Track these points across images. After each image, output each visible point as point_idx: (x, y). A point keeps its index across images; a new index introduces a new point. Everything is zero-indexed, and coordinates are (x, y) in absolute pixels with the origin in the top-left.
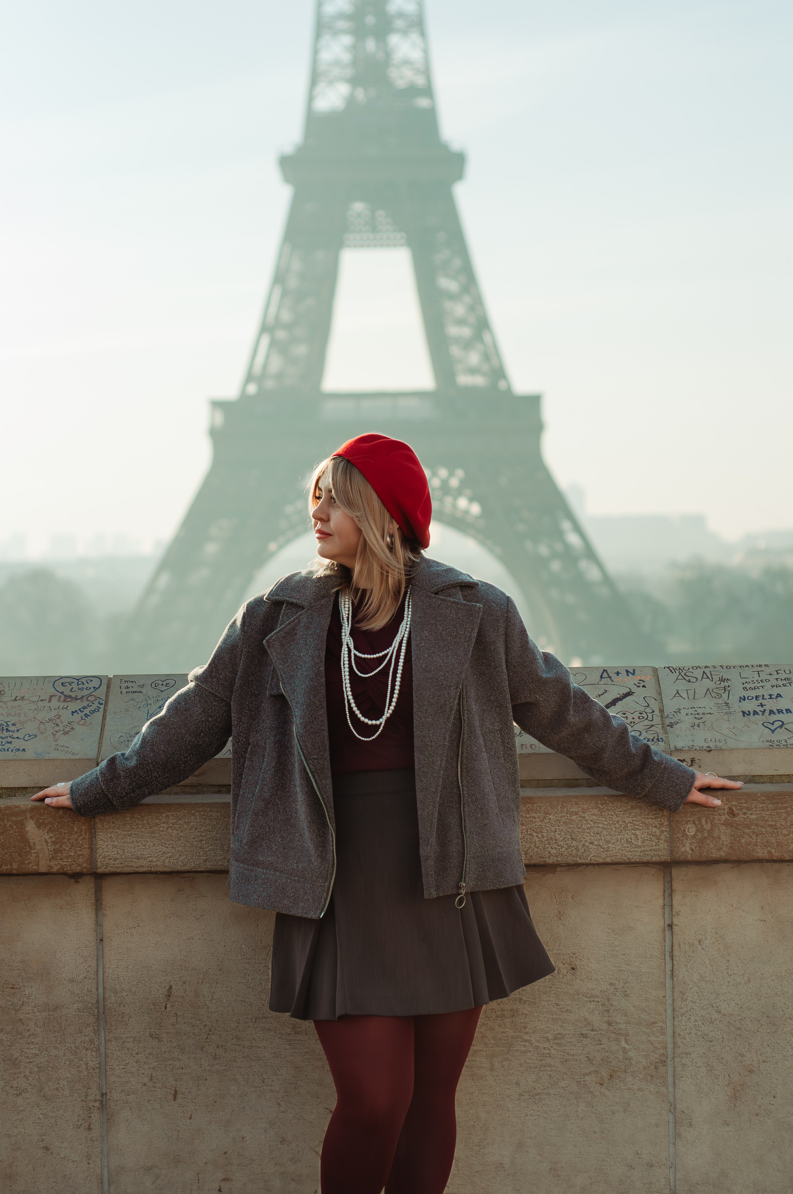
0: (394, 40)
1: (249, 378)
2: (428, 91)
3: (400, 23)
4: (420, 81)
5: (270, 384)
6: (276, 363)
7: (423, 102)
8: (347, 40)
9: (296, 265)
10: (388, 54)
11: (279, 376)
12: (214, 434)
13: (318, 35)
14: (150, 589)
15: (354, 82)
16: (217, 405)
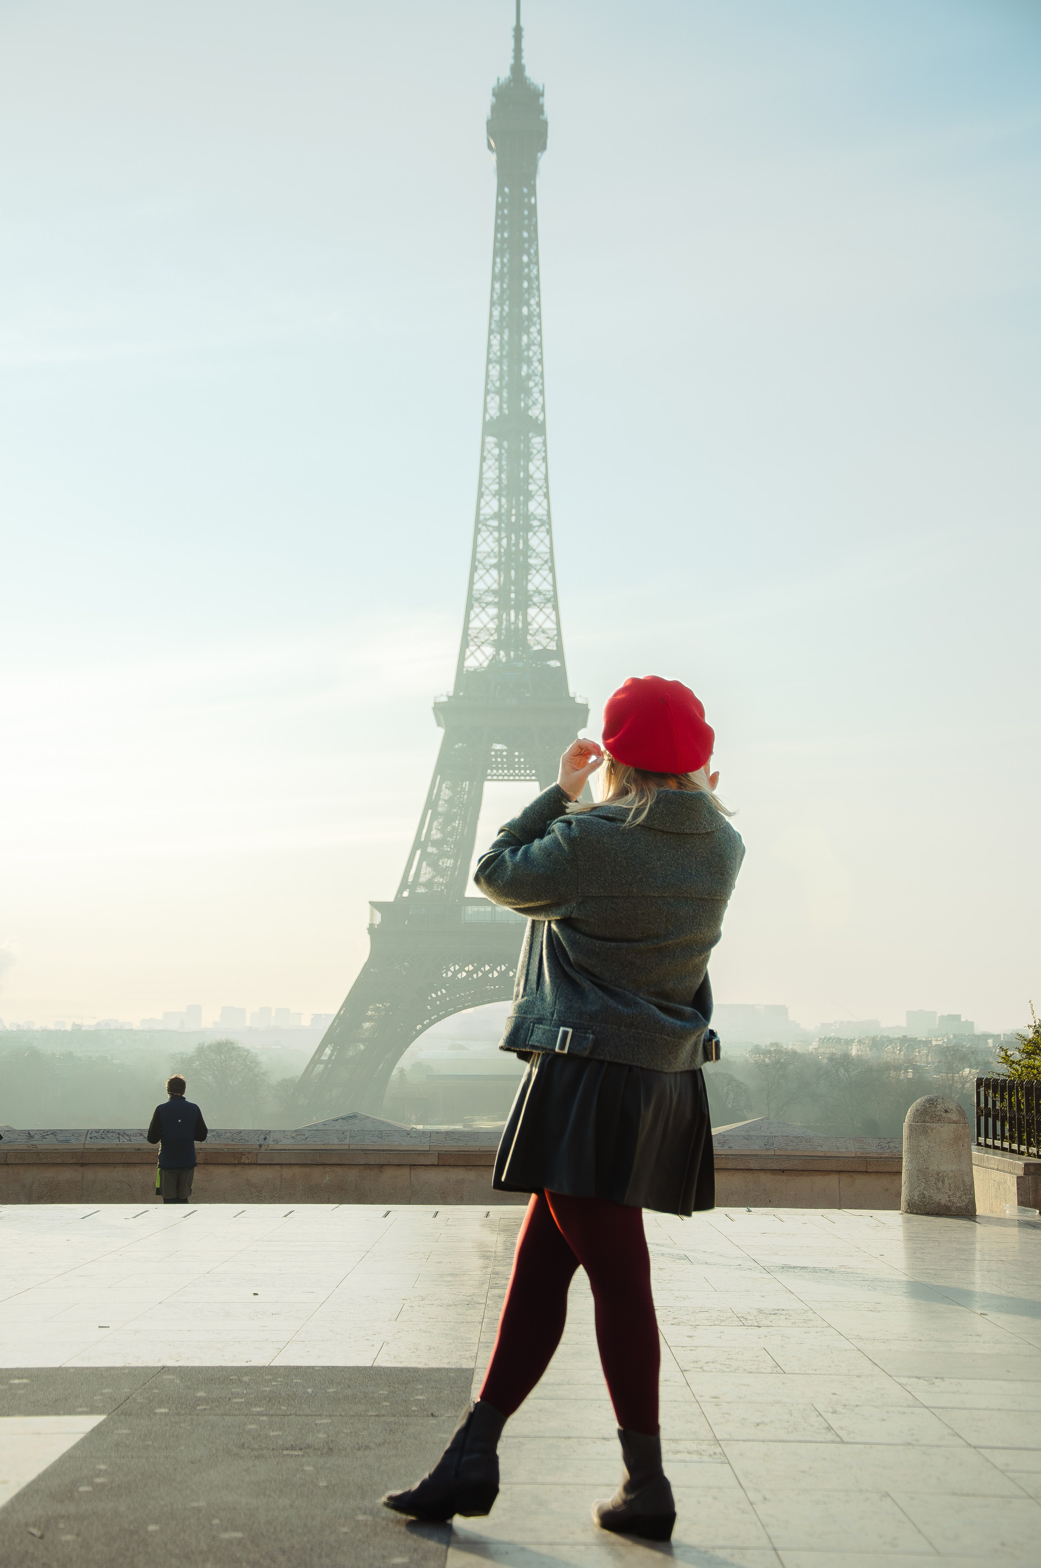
0: (532, 611)
1: (404, 885)
2: (559, 654)
3: (536, 599)
4: (552, 646)
5: (421, 890)
6: (427, 873)
7: (554, 663)
8: (493, 611)
9: (446, 794)
10: (526, 623)
11: (429, 884)
12: (372, 930)
13: (469, 607)
14: (315, 1060)
15: (498, 645)
16: (376, 905)
